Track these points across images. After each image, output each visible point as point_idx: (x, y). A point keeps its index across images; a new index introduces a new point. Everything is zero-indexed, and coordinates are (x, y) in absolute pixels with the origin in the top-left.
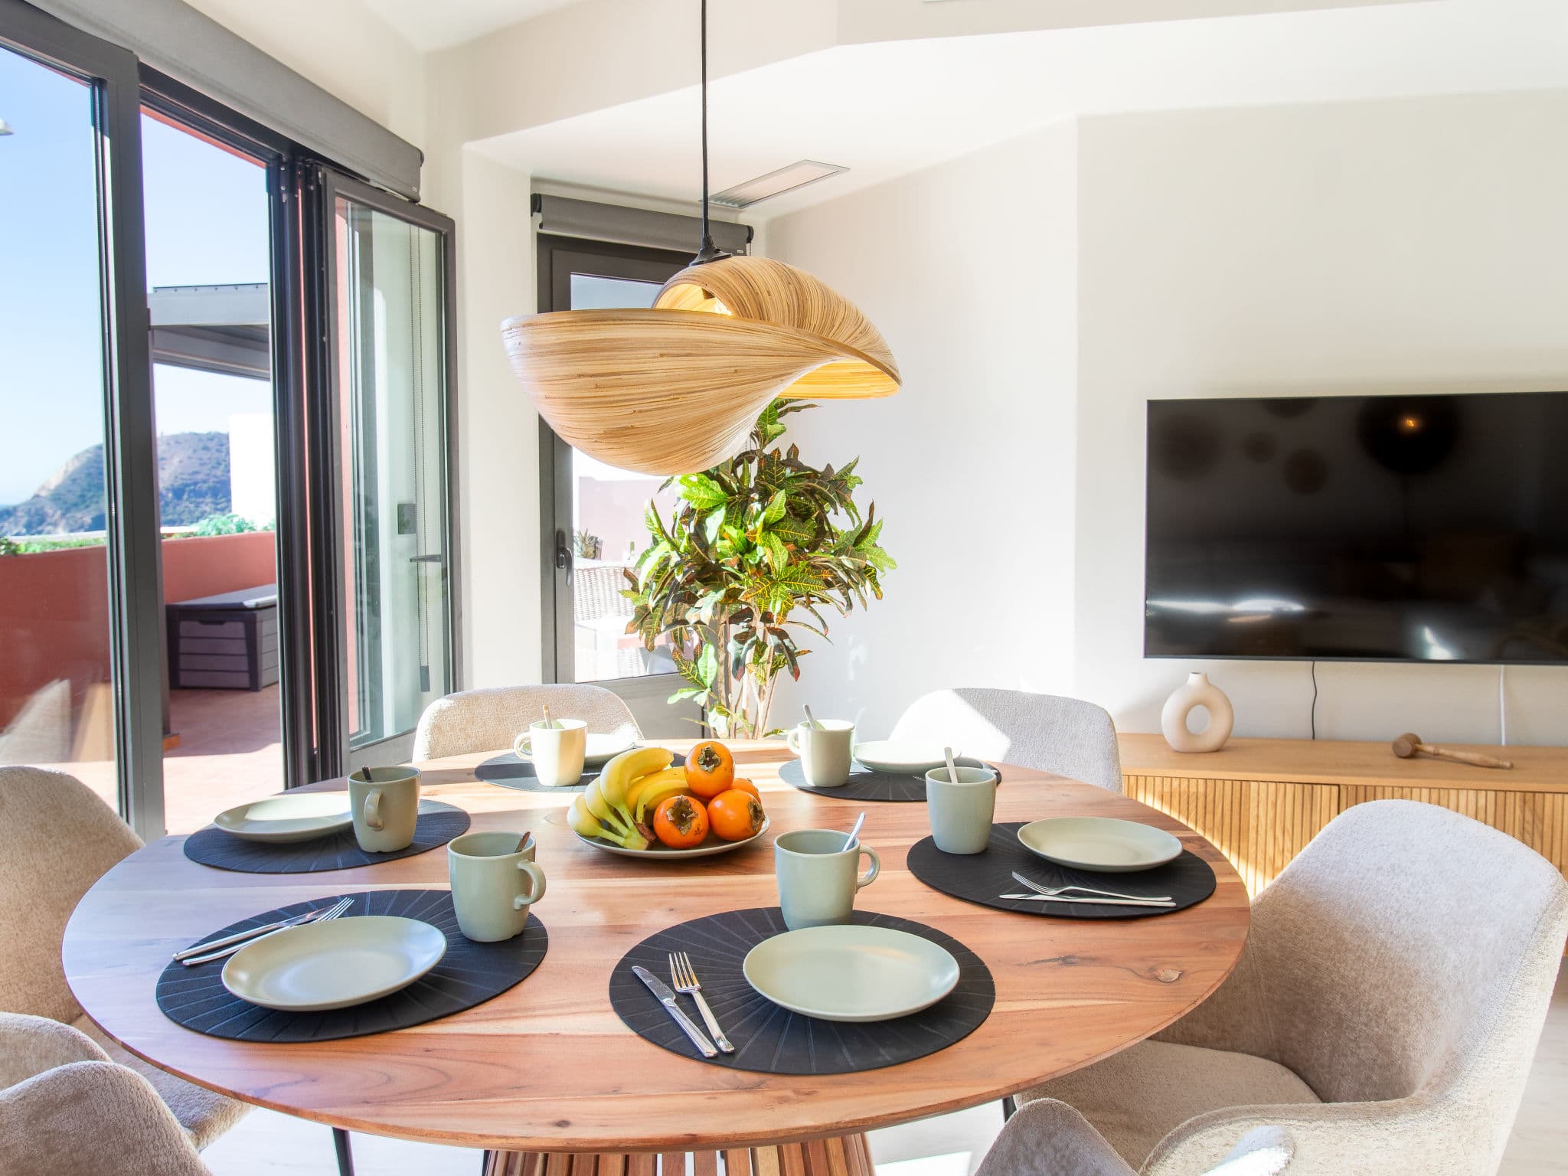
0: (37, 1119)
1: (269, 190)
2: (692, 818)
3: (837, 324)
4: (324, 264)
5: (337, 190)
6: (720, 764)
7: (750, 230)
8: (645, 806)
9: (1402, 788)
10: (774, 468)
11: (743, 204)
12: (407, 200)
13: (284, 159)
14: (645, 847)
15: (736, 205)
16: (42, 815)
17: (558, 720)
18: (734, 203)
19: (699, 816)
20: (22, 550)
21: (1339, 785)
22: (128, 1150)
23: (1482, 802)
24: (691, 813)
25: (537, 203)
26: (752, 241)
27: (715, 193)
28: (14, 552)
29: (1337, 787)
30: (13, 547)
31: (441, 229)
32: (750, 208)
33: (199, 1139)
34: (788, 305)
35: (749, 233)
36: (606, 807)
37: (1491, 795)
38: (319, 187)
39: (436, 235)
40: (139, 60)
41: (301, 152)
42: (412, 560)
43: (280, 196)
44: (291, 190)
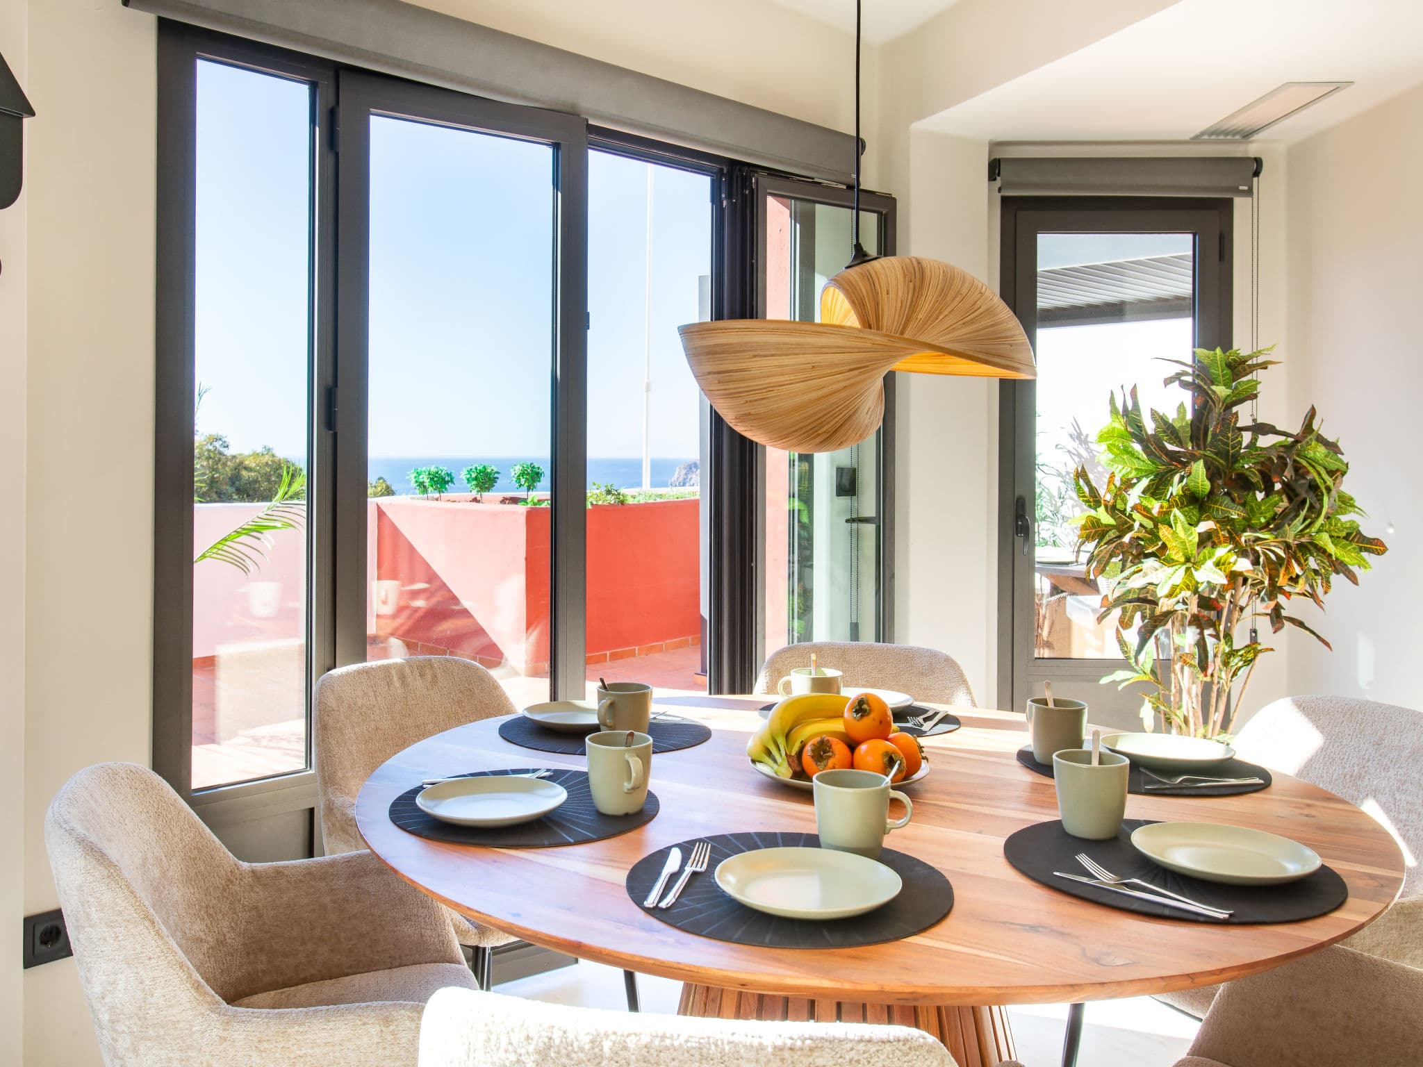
0: (354, 877)
1: (713, 201)
2: (829, 757)
3: (941, 318)
4: (755, 258)
5: (769, 191)
6: (869, 714)
7: (1258, 161)
8: (802, 742)
10: (1230, 435)
11: (1247, 135)
12: (844, 187)
13: (725, 171)
14: (790, 775)
15: (1238, 137)
16: (461, 695)
17: (822, 669)
18: (1234, 135)
19: (837, 757)
20: (630, 501)
22: (407, 918)
24: (829, 752)
25: (995, 168)
26: (1261, 175)
27: (1209, 126)
28: (622, 503)
30: (622, 498)
31: (881, 209)
32: (1256, 137)
33: (480, 938)
34: (902, 303)
35: (1256, 167)
36: (770, 738)
38: (752, 191)
39: (875, 215)
40: (587, 120)
41: (733, 163)
42: (847, 521)
43: (721, 203)
44: (730, 196)
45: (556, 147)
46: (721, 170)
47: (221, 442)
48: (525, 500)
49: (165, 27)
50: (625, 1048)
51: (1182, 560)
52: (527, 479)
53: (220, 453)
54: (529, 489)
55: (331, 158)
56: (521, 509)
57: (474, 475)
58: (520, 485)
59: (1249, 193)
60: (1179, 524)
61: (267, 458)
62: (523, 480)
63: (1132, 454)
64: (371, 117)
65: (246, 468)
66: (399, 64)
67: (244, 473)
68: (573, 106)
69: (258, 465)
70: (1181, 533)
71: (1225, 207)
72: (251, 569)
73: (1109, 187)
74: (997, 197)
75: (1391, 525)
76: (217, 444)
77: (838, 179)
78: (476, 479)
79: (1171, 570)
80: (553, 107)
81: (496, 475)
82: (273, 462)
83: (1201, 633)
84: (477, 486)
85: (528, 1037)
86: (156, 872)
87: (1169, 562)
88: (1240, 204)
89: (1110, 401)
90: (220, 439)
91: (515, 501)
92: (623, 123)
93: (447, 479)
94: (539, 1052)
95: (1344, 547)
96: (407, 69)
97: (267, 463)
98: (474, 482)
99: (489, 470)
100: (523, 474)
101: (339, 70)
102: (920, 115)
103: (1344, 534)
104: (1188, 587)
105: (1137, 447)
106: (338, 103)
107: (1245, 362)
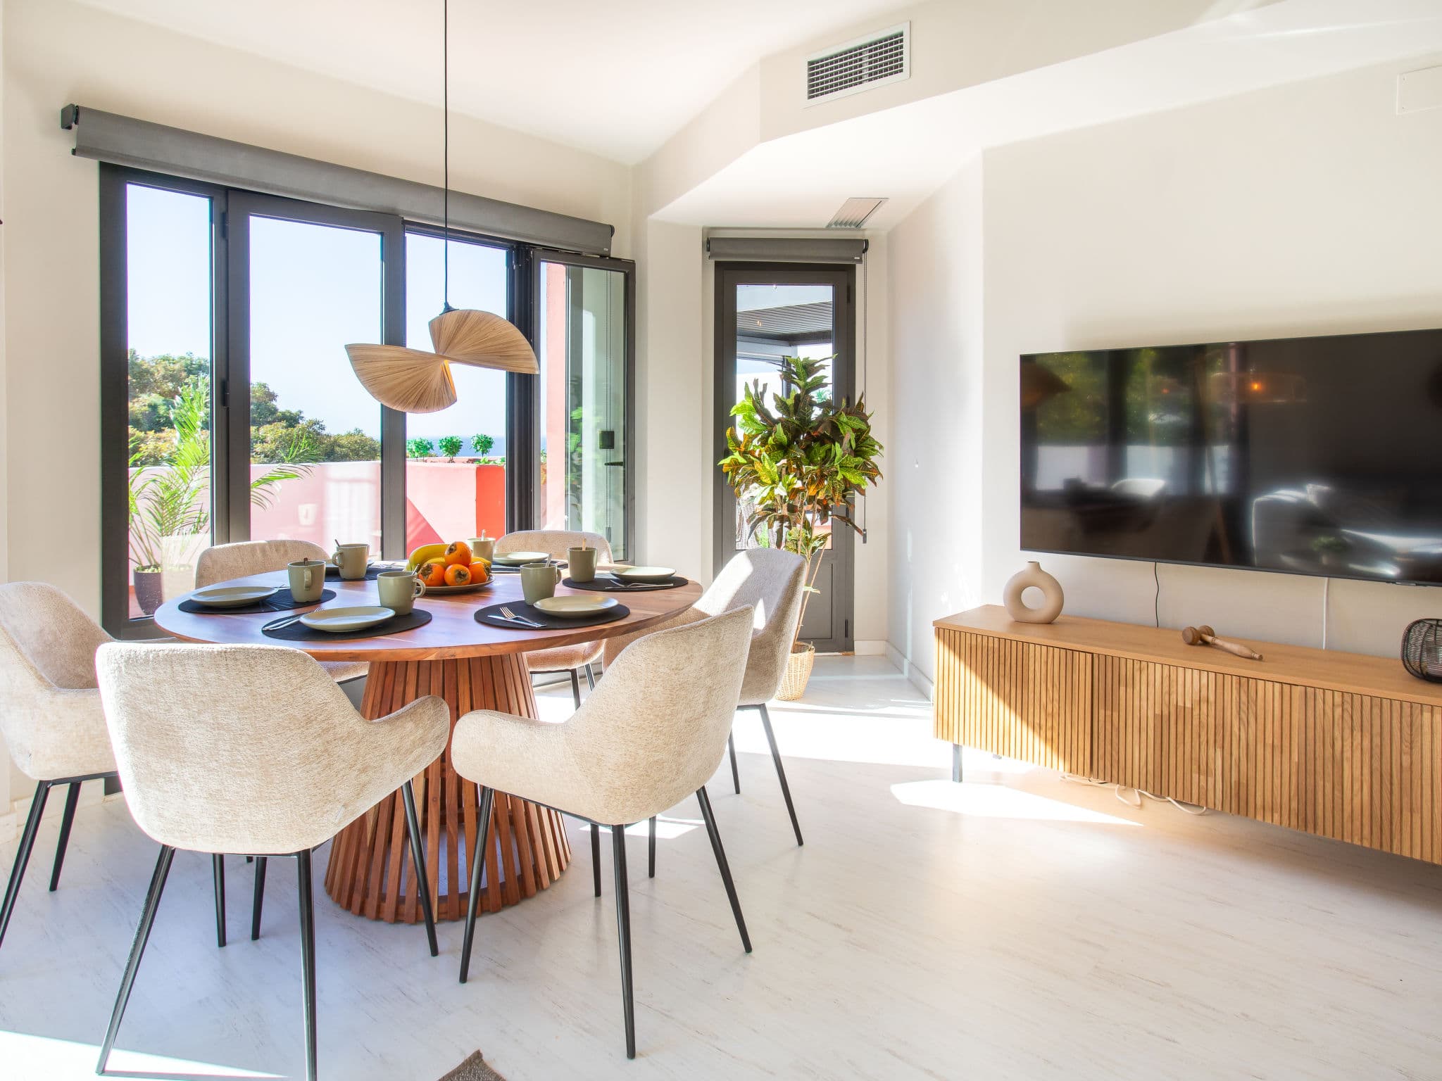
5: (542, 259)
7: (866, 242)
9: (1140, 661)
11: (858, 225)
12: (599, 256)
13: (515, 247)
18: (850, 225)
19: (434, 573)
21: (1092, 654)
23: (1204, 681)
24: (430, 571)
25: (707, 244)
26: (869, 250)
29: (1091, 655)
31: (625, 270)
32: (863, 226)
35: (865, 245)
37: (1212, 676)
38: (531, 259)
39: (623, 274)
40: (403, 218)
41: (519, 243)
42: (607, 464)
43: (513, 267)
44: (517, 263)
45: (382, 234)
46: (513, 247)
47: (318, 426)
48: (478, 460)
49: (104, 167)
50: (158, 656)
51: (770, 482)
52: (481, 446)
53: (318, 434)
54: (483, 453)
55: (223, 244)
56: (475, 466)
57: (444, 444)
58: (477, 451)
59: (860, 261)
60: (766, 461)
61: (357, 438)
62: (479, 447)
63: (753, 420)
64: (251, 217)
65: (339, 446)
66: (266, 186)
67: (337, 449)
68: (394, 209)
69: (349, 443)
70: (768, 467)
71: (850, 270)
72: (268, 506)
73: (779, 257)
74: (712, 263)
75: (917, 463)
76: (316, 427)
77: (596, 252)
78: (446, 446)
79: (763, 488)
80: (379, 210)
81: (461, 444)
82: (362, 441)
83: (781, 526)
84: (447, 451)
85: (122, 656)
86: (50, 638)
87: (763, 484)
88: (859, 268)
89: (745, 389)
90: (318, 424)
91: (473, 461)
92: (431, 219)
93: (428, 446)
94: (126, 662)
95: (853, 473)
96: (272, 189)
97: (356, 441)
98: (444, 449)
99: (455, 440)
100: (478, 443)
101: (227, 190)
102: (651, 211)
103: (853, 466)
104: (771, 499)
105: (758, 417)
106: (227, 210)
107: (814, 364)
